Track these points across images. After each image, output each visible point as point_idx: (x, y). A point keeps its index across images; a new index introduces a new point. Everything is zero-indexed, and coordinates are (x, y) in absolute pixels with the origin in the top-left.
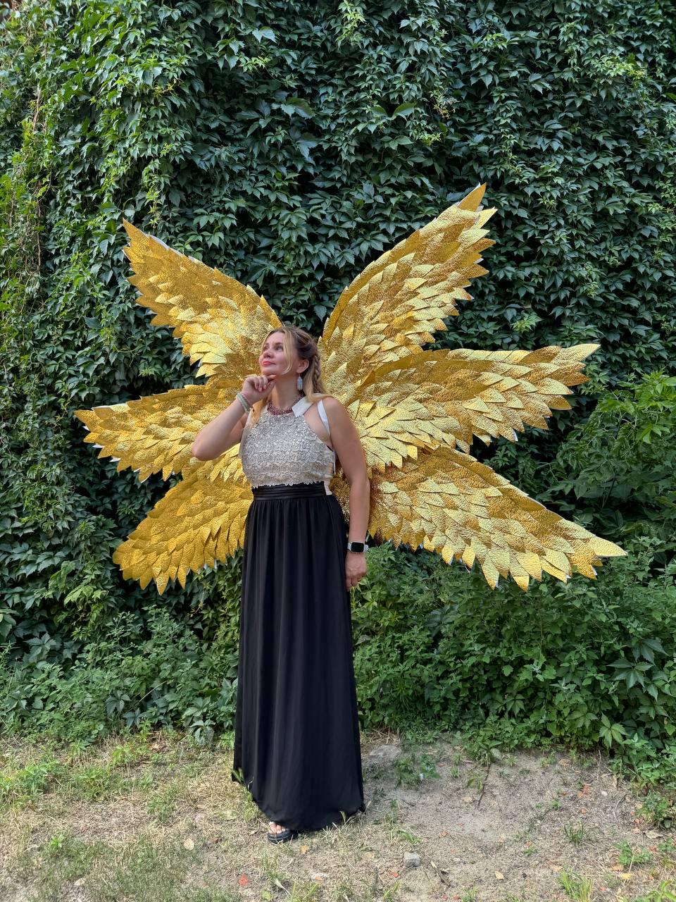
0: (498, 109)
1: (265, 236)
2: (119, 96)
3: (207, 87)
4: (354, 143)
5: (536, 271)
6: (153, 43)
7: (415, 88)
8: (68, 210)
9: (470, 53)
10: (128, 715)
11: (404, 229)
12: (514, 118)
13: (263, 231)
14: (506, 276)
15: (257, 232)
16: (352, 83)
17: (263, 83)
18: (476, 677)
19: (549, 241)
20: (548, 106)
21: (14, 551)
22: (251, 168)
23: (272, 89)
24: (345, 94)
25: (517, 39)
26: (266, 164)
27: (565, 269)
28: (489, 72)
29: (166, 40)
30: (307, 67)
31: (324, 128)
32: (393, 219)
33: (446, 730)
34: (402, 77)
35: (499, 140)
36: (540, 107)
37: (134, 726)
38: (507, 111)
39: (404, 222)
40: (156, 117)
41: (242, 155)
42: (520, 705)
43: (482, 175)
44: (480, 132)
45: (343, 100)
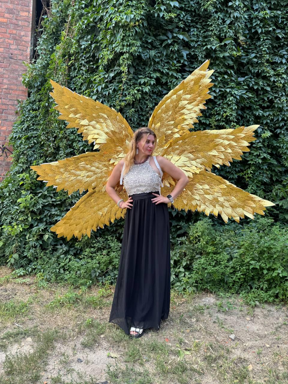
0: (262, 44)
1: (165, 89)
2: (114, 25)
3: (148, 24)
4: (204, 53)
5: (271, 113)
6: (130, 4)
7: (232, 32)
8: (81, 72)
9: (252, 18)
10: (100, 278)
11: (223, 91)
12: (268, 48)
13: (164, 87)
14: (259, 114)
15: (162, 87)
16: (205, 27)
17: (170, 25)
18: (247, 274)
19: (278, 101)
20: (282, 44)
21: (52, 210)
22: (162, 60)
23: (173, 27)
24: (202, 32)
25: (273, 14)
26: (168, 59)
27: (283, 114)
28: (260, 27)
29: (135, 3)
30: (187, 19)
31: (192, 46)
32: (218, 86)
33: (233, 294)
34: (227, 27)
35: (261, 57)
36: (279, 44)
37: (102, 282)
38: (266, 45)
39: (223, 88)
40: (129, 36)
41: (159, 55)
42: (265, 286)
43: (253, 71)
44: (253, 53)
45: (201, 34)
